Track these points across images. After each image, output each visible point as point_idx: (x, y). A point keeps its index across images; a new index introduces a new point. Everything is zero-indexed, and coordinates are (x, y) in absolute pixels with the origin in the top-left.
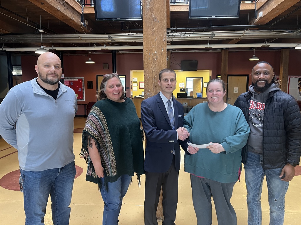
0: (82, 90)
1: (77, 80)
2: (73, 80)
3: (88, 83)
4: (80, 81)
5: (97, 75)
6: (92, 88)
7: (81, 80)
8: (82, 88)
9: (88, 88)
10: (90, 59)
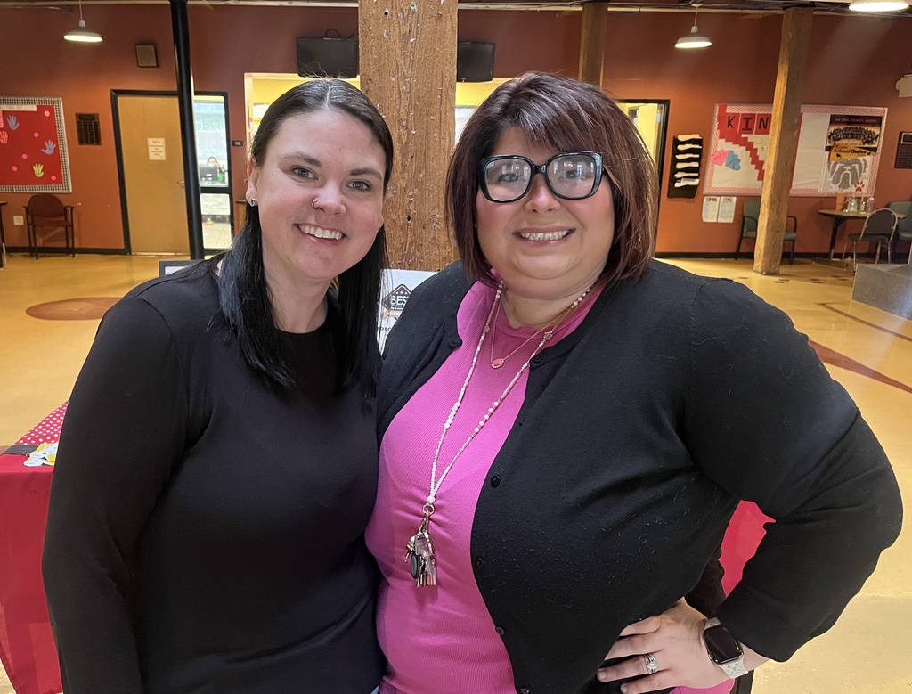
0: (56, 149)
1: (33, 108)
2: (15, 108)
3: (79, 123)
4: (47, 114)
5: (114, 91)
6: (98, 142)
7: (51, 109)
8: (56, 142)
9: (81, 142)
10: (83, 23)
